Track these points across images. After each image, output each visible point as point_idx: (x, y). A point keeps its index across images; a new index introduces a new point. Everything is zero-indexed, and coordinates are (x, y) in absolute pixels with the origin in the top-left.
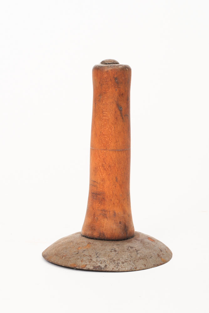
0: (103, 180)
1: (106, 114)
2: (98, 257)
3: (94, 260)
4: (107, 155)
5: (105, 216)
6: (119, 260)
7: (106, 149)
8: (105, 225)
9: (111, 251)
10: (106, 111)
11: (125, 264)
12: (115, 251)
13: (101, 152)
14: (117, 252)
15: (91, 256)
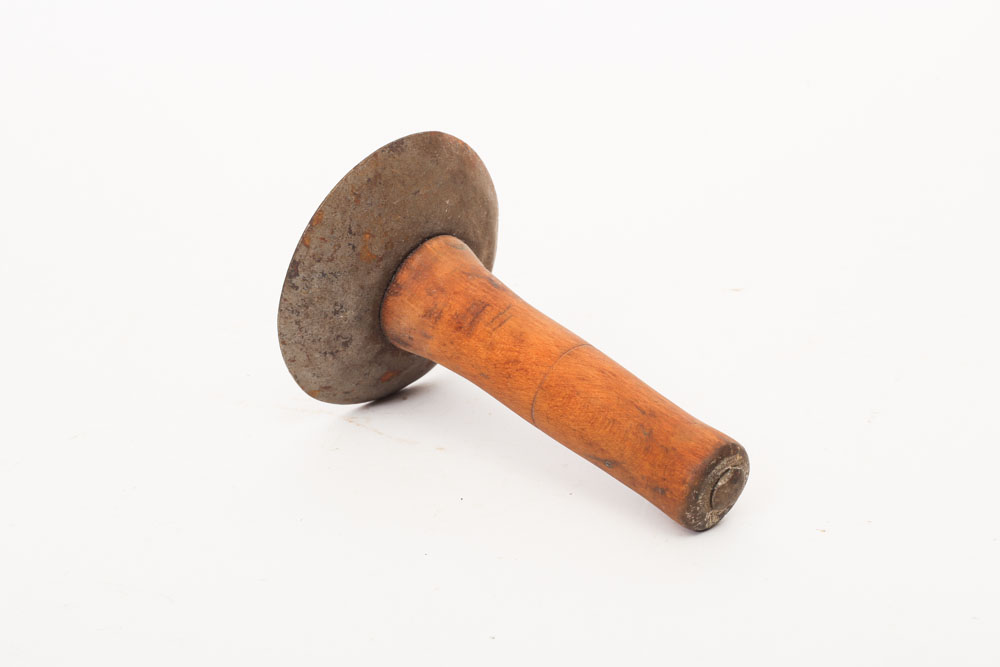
0: (491, 347)
1: (606, 427)
2: (324, 275)
3: (318, 267)
4: (530, 382)
5: (428, 314)
6: (307, 316)
7: (540, 387)
8: (413, 306)
9: (336, 304)
10: (610, 431)
11: (296, 327)
12: (336, 313)
13: (541, 373)
14: (330, 315)
15: (331, 260)
